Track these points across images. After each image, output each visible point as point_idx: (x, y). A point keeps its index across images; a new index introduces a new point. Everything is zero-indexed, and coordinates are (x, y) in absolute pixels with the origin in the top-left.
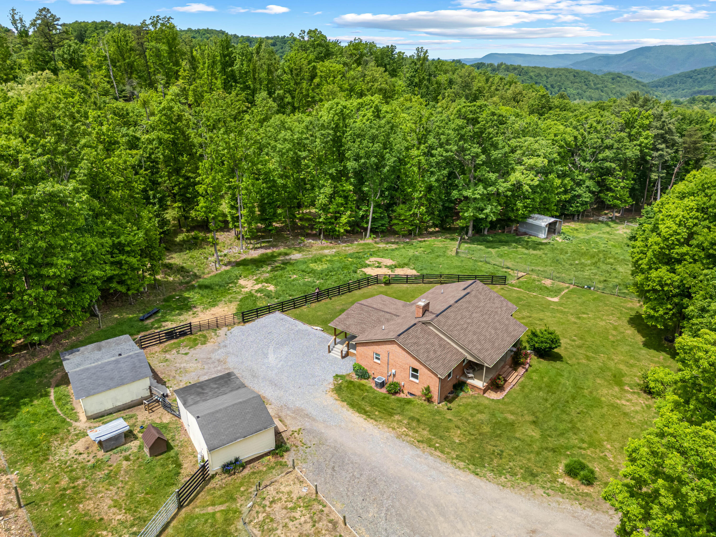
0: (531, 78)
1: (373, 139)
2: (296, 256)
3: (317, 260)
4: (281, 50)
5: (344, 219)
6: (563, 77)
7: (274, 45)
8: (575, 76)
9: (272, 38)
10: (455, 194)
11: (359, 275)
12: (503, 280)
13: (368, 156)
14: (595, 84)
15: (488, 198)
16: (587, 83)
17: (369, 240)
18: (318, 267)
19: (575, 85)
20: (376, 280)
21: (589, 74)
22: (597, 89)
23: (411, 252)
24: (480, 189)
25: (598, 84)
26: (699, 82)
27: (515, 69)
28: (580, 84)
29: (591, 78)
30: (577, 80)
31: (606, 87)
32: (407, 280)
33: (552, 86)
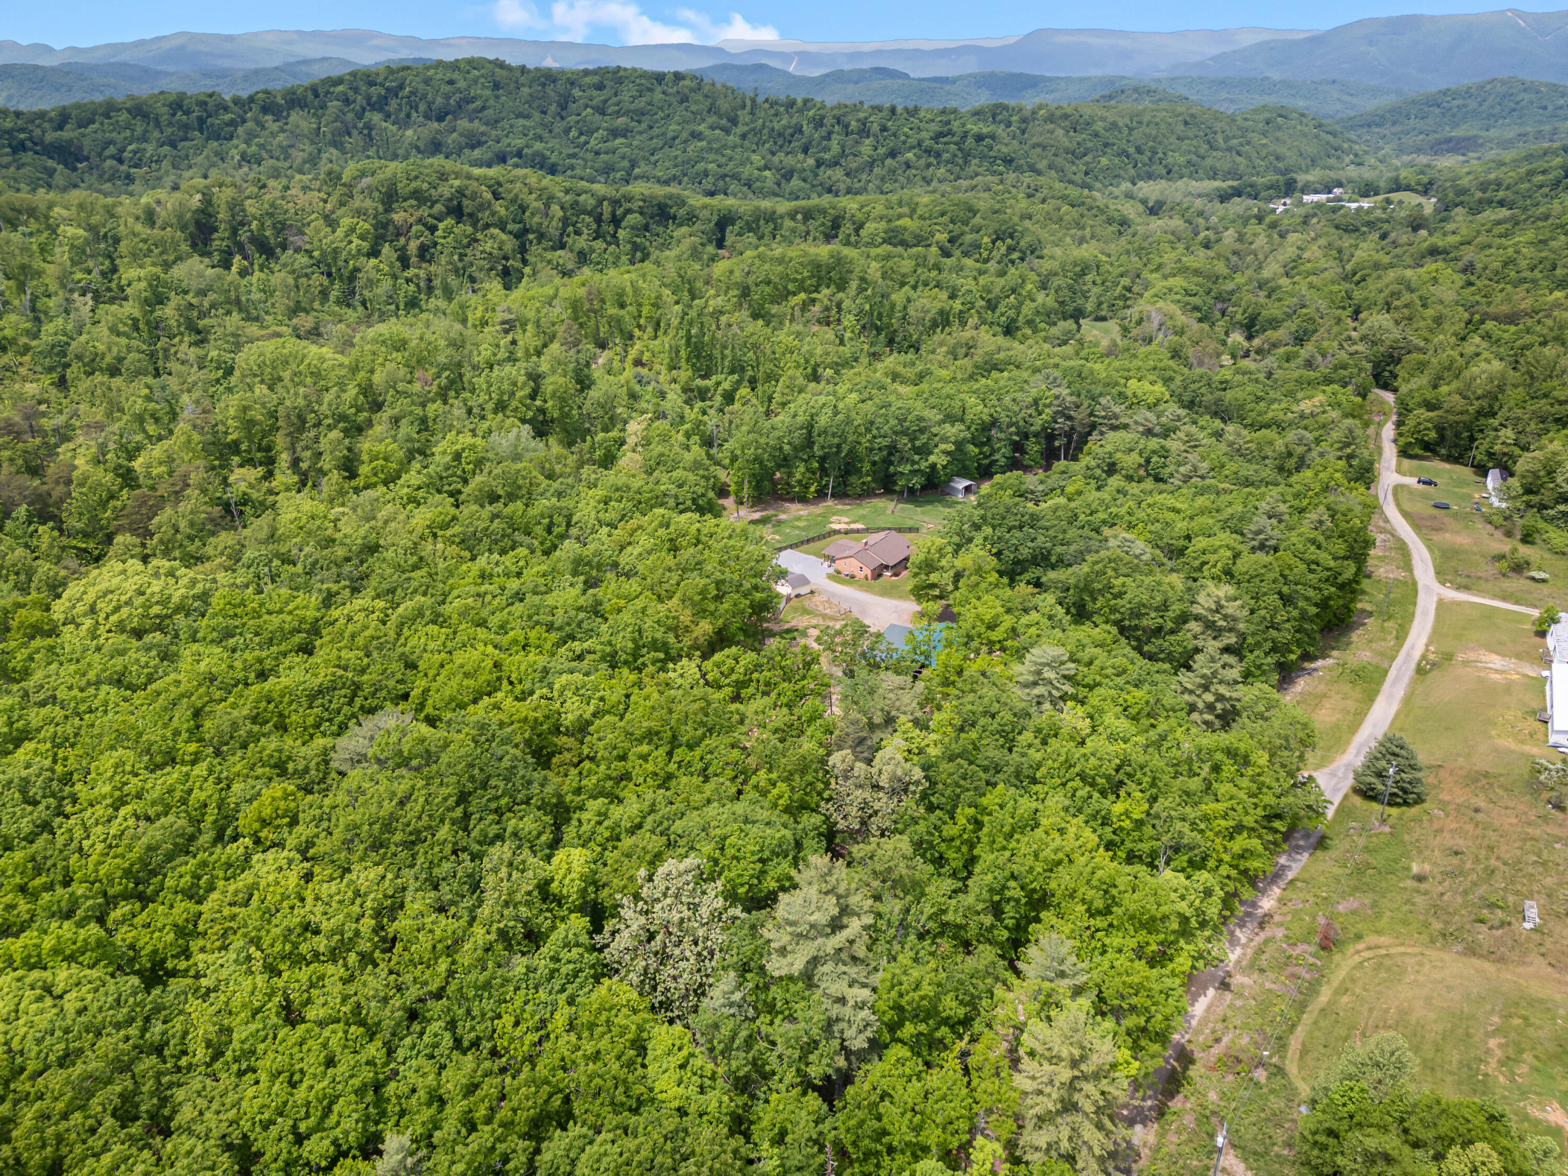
0: (1096, 135)
1: (834, 435)
2: (783, 517)
3: (799, 519)
4: (614, 100)
5: (812, 489)
6: (1163, 126)
7: (600, 87)
8: (1186, 123)
9: (595, 72)
10: (892, 469)
11: (827, 529)
12: (917, 530)
13: (830, 447)
14: (1227, 139)
15: (914, 472)
16: (1210, 137)
17: (830, 502)
18: (801, 524)
19: (1185, 145)
20: (838, 532)
21: (1218, 115)
22: (1229, 149)
23: (861, 512)
24: (909, 467)
25: (1234, 137)
26: (1454, 116)
27: (1066, 116)
28: (1194, 142)
29: (1218, 126)
30: (1190, 134)
31: (1248, 143)
32: (858, 531)
33: (1139, 150)
